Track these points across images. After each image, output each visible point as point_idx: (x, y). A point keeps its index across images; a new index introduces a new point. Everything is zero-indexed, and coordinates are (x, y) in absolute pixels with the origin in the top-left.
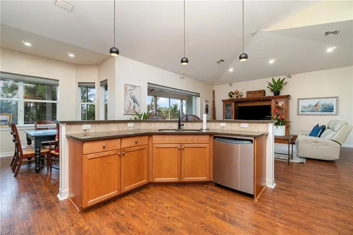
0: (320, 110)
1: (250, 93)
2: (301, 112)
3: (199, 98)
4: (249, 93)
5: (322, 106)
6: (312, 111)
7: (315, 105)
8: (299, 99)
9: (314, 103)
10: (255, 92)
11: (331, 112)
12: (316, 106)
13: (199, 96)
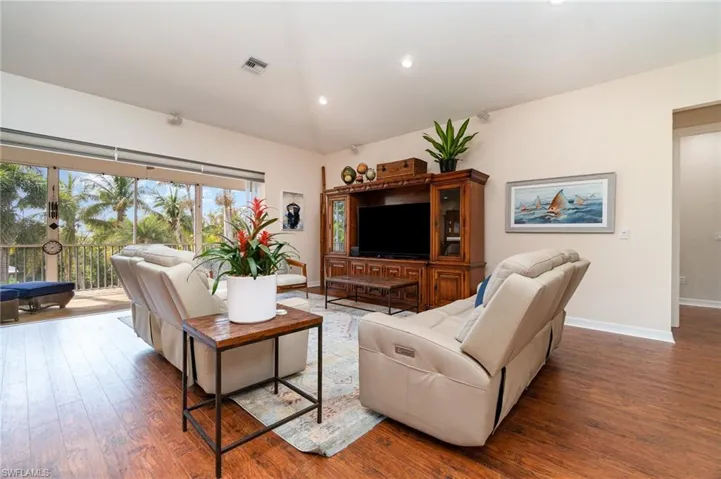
0: (563, 217)
1: (384, 170)
2: (516, 222)
3: (263, 185)
4: (383, 168)
5: (571, 202)
6: (544, 219)
7: (550, 201)
8: (511, 184)
9: (548, 193)
10: (395, 166)
11: (596, 221)
12: (555, 202)
13: (263, 181)
